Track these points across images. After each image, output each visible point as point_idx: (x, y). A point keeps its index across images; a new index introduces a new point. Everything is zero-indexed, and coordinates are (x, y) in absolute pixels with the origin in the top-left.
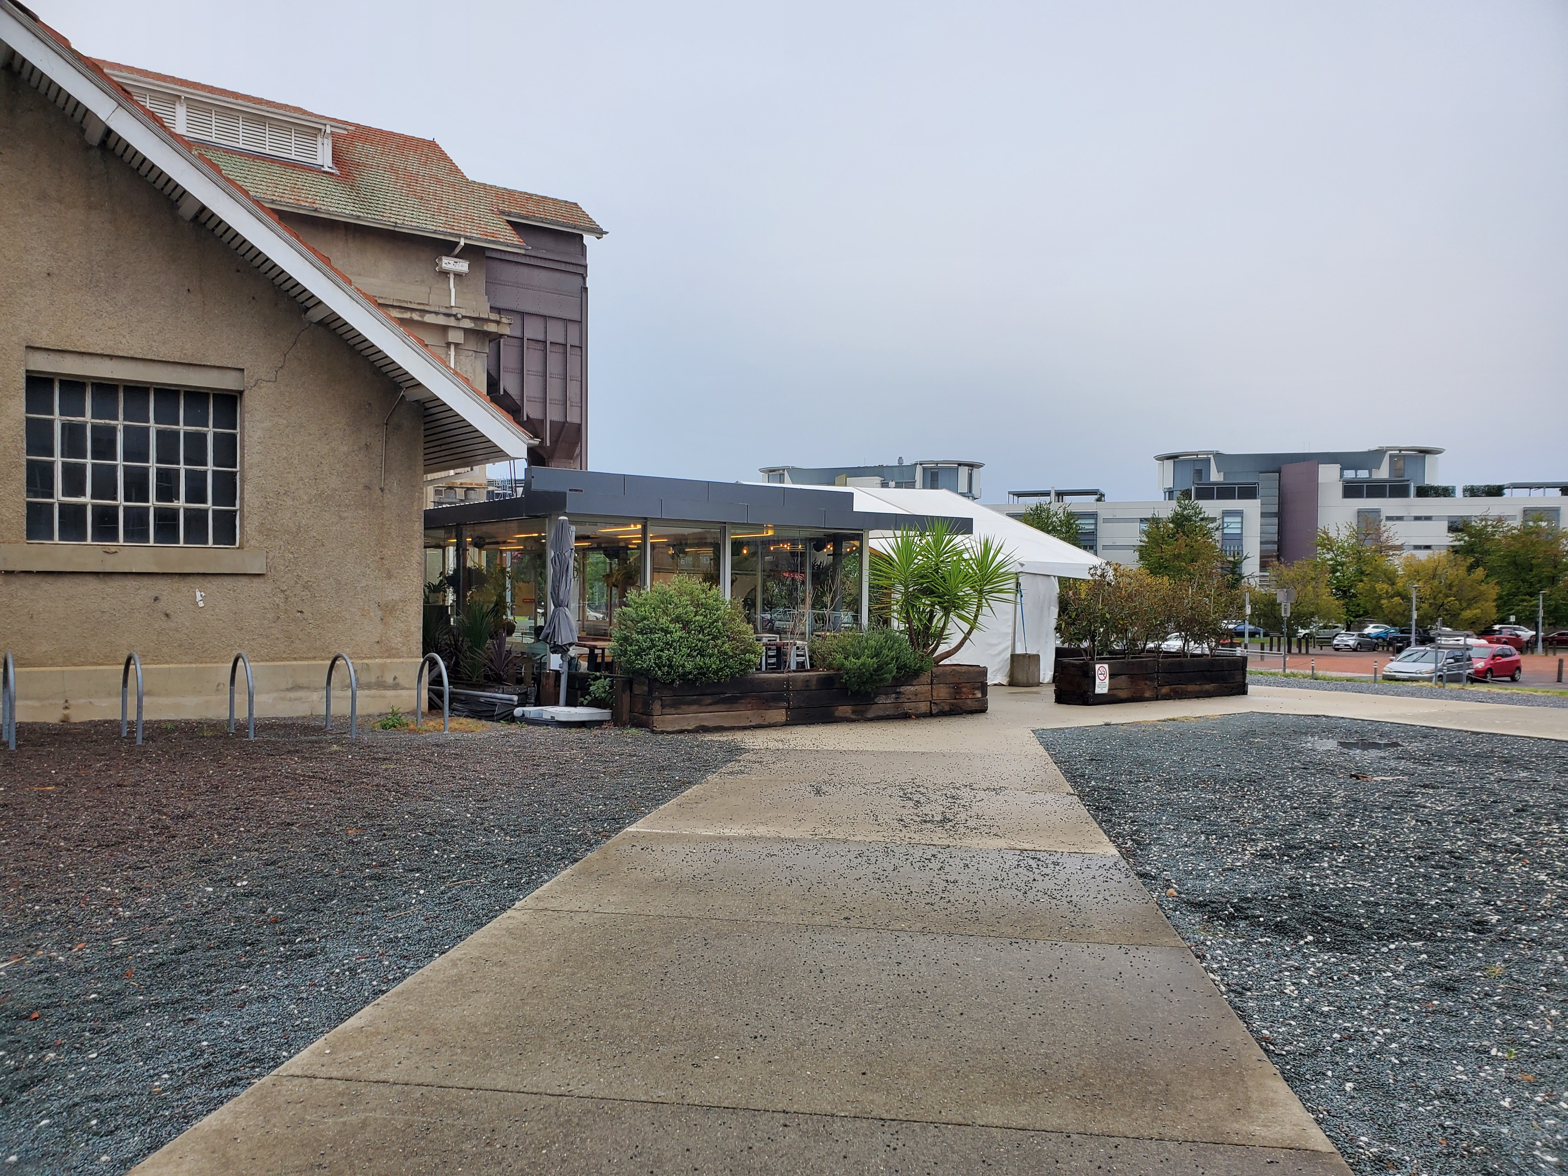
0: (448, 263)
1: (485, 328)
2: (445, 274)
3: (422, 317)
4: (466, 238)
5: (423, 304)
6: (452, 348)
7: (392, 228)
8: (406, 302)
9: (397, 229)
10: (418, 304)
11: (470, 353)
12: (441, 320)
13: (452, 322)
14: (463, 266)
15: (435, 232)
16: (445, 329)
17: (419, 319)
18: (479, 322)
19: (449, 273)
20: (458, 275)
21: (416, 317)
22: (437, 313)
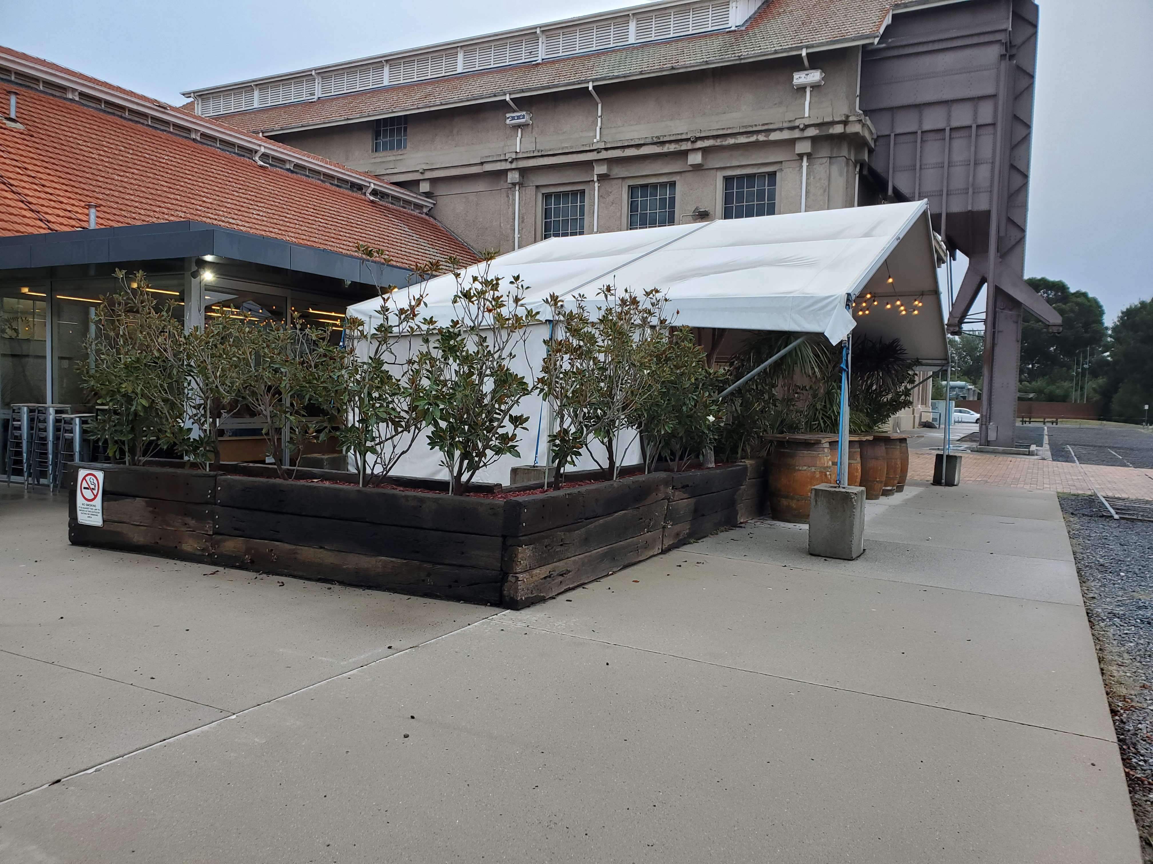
0: (800, 78)
1: (831, 131)
2: (802, 89)
3: (767, 136)
4: (807, 47)
5: (767, 124)
6: (805, 159)
7: (738, 62)
8: (752, 126)
9: (743, 61)
10: (763, 125)
11: (824, 160)
12: (786, 135)
13: (796, 134)
14: (815, 76)
15: (776, 52)
16: (792, 142)
17: (765, 139)
18: (824, 128)
19: (805, 88)
20: (815, 87)
21: (761, 138)
22: (781, 129)
